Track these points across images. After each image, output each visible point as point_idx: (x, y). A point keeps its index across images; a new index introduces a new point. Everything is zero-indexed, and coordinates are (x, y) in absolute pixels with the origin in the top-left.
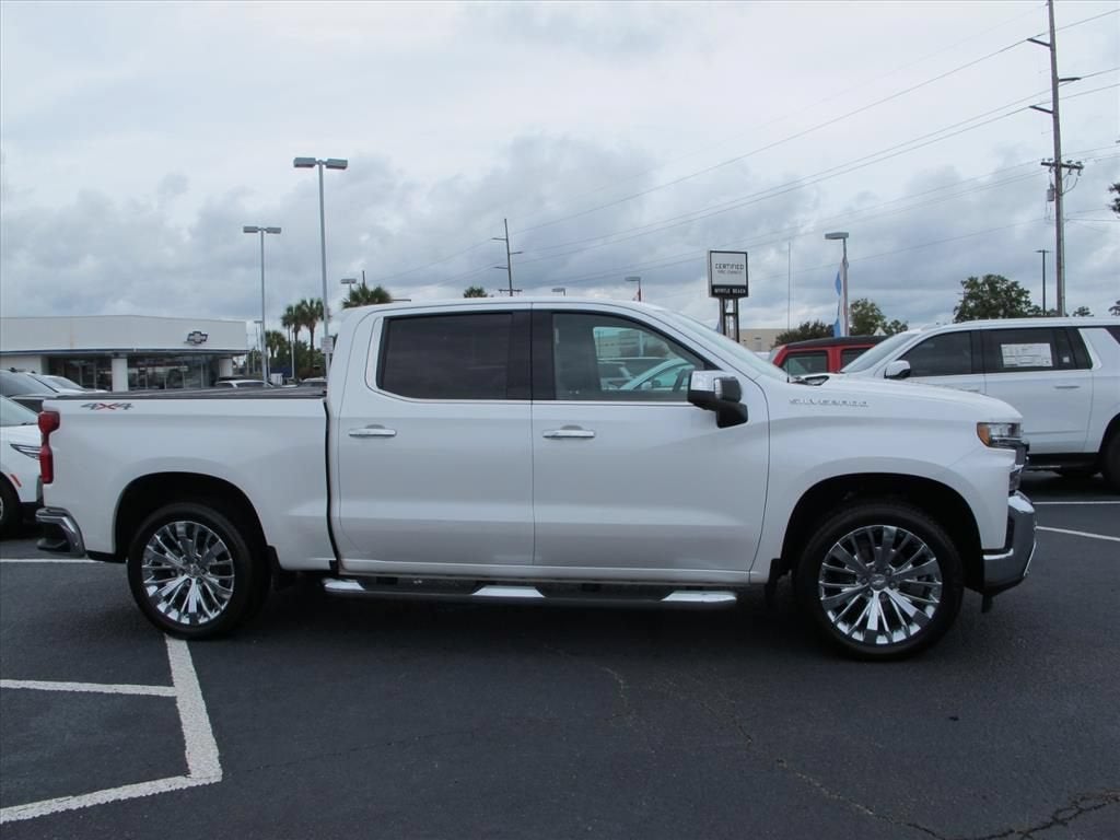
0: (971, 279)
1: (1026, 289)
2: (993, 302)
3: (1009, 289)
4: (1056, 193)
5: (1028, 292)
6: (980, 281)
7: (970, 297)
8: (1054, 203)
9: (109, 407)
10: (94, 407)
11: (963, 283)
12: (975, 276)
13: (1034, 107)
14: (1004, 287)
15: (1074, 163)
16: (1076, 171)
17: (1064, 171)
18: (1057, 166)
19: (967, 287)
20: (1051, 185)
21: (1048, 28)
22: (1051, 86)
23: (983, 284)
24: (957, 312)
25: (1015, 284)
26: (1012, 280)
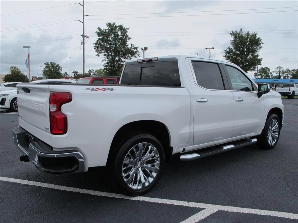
0: (47, 63)
1: (61, 66)
2: (53, 69)
3: (57, 66)
4: (83, 43)
5: (61, 67)
6: (49, 63)
7: (47, 67)
8: (83, 45)
9: (102, 89)
10: (93, 89)
11: (45, 64)
12: (48, 62)
13: (79, 21)
14: (55, 65)
15: (87, 36)
16: (87, 38)
17: (85, 38)
18: (84, 36)
19: (45, 65)
20: (82, 41)
21: (82, 2)
22: (83, 16)
23: (50, 64)
24: (43, 71)
25: (58, 65)
26: (57, 64)
